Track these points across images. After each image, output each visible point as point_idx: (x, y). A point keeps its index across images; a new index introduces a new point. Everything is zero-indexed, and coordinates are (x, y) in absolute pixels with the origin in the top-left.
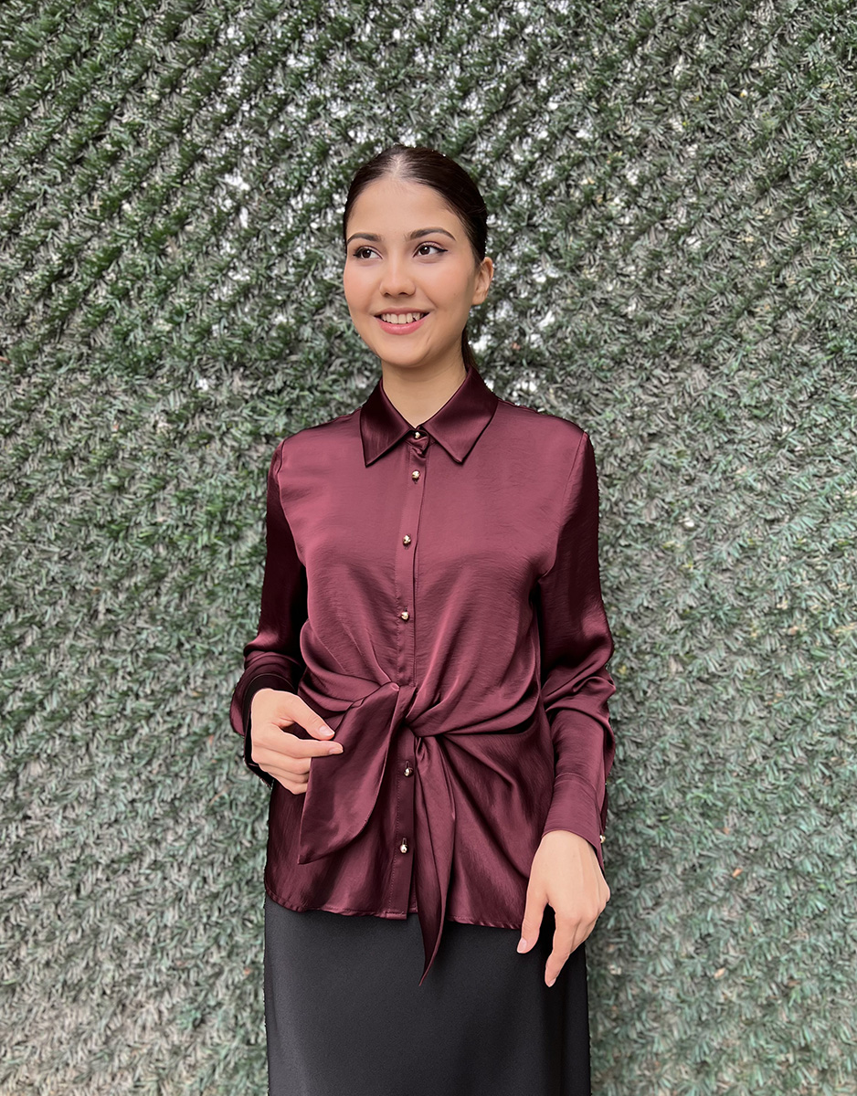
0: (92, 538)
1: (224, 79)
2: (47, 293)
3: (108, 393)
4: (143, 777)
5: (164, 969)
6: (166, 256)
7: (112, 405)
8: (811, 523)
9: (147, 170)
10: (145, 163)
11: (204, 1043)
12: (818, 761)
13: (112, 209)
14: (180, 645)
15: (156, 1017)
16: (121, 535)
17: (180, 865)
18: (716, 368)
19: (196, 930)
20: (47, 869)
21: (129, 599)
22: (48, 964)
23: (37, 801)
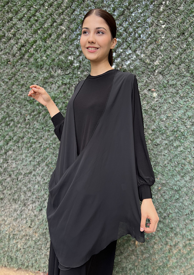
0: (26, 103)
1: (62, 5)
2: (20, 49)
3: (32, 72)
4: (33, 156)
5: (34, 198)
6: (46, 43)
7: (32, 75)
8: (183, 112)
9: (44, 24)
10: (43, 22)
11: (41, 214)
12: (180, 165)
13: (36, 32)
14: (43, 128)
15: (32, 208)
16: (32, 103)
17: (39, 176)
18: (164, 75)
19: (42, 190)
20: (11, 174)
21: (33, 117)
22: (10, 194)
23: (10, 159)
